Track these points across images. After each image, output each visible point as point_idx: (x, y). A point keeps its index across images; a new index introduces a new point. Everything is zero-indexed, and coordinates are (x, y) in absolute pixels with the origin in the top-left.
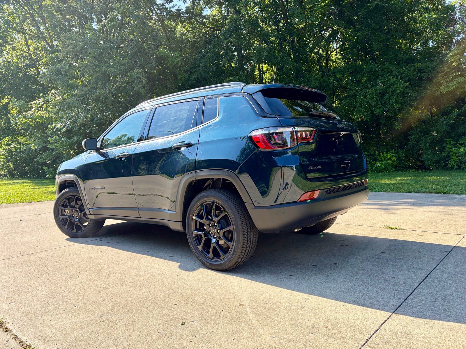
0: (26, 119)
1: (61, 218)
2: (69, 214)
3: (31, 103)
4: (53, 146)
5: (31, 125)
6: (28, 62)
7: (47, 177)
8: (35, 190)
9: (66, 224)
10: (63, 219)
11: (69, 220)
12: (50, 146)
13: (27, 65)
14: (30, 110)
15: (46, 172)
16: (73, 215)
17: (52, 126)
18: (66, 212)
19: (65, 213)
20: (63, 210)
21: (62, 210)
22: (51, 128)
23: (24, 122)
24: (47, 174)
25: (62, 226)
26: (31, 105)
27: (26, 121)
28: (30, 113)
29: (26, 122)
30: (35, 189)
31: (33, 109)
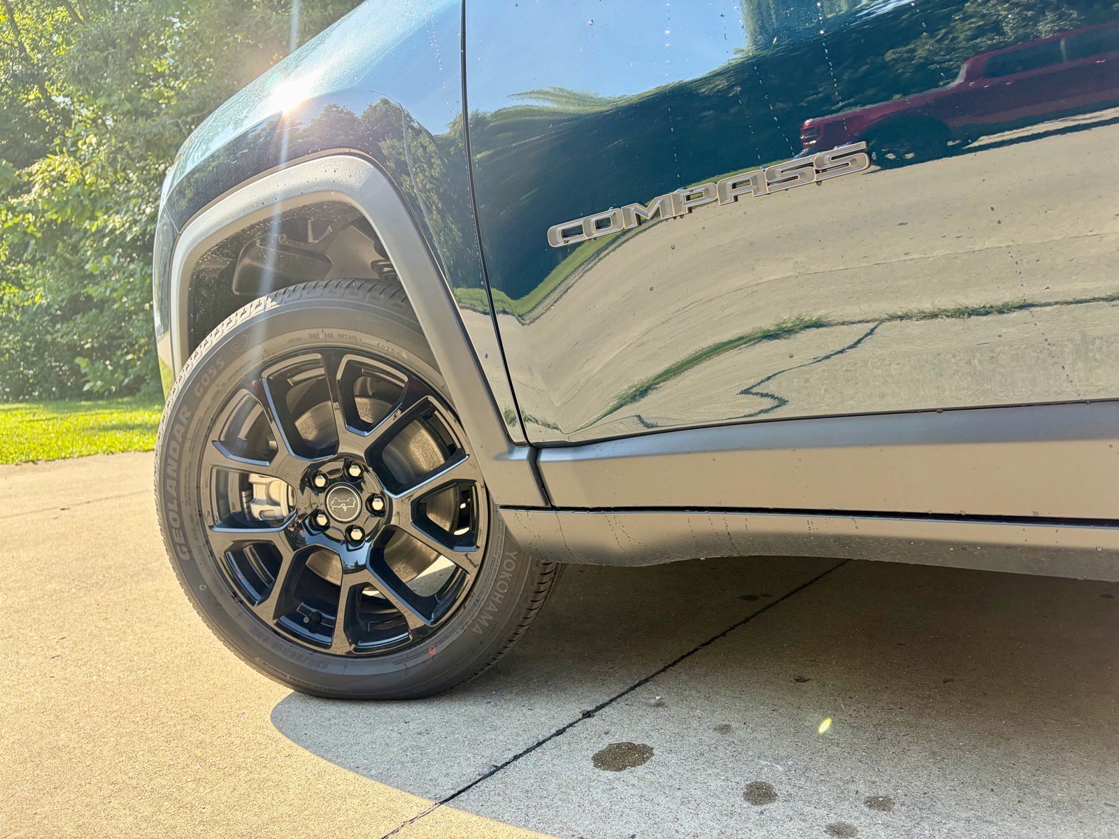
0: (17, 216)
1: (223, 539)
2: (282, 511)
3: (27, 170)
4: (103, 289)
5: (32, 235)
6: (18, 68)
7: (86, 388)
8: (52, 422)
9: (264, 591)
10: (237, 552)
11: (288, 555)
12: (94, 291)
13: (14, 76)
14: (29, 192)
15: (85, 375)
16: (316, 513)
17: (96, 223)
18: (259, 493)
19: (251, 498)
20: (234, 480)
21: (222, 475)
22: (94, 229)
23: (10, 223)
24: (88, 381)
25: (230, 607)
26: (30, 175)
27: (16, 220)
28: (26, 198)
29: (16, 225)
30: (49, 420)
31: (37, 186)
